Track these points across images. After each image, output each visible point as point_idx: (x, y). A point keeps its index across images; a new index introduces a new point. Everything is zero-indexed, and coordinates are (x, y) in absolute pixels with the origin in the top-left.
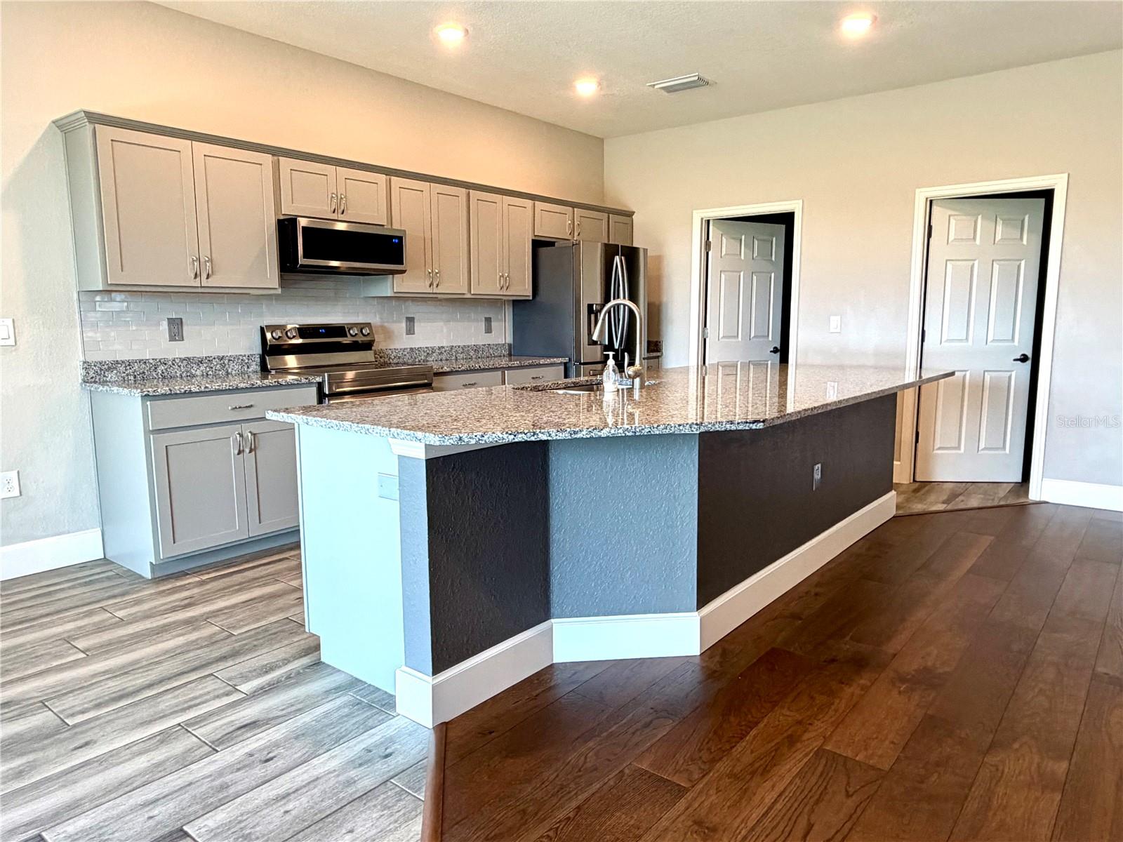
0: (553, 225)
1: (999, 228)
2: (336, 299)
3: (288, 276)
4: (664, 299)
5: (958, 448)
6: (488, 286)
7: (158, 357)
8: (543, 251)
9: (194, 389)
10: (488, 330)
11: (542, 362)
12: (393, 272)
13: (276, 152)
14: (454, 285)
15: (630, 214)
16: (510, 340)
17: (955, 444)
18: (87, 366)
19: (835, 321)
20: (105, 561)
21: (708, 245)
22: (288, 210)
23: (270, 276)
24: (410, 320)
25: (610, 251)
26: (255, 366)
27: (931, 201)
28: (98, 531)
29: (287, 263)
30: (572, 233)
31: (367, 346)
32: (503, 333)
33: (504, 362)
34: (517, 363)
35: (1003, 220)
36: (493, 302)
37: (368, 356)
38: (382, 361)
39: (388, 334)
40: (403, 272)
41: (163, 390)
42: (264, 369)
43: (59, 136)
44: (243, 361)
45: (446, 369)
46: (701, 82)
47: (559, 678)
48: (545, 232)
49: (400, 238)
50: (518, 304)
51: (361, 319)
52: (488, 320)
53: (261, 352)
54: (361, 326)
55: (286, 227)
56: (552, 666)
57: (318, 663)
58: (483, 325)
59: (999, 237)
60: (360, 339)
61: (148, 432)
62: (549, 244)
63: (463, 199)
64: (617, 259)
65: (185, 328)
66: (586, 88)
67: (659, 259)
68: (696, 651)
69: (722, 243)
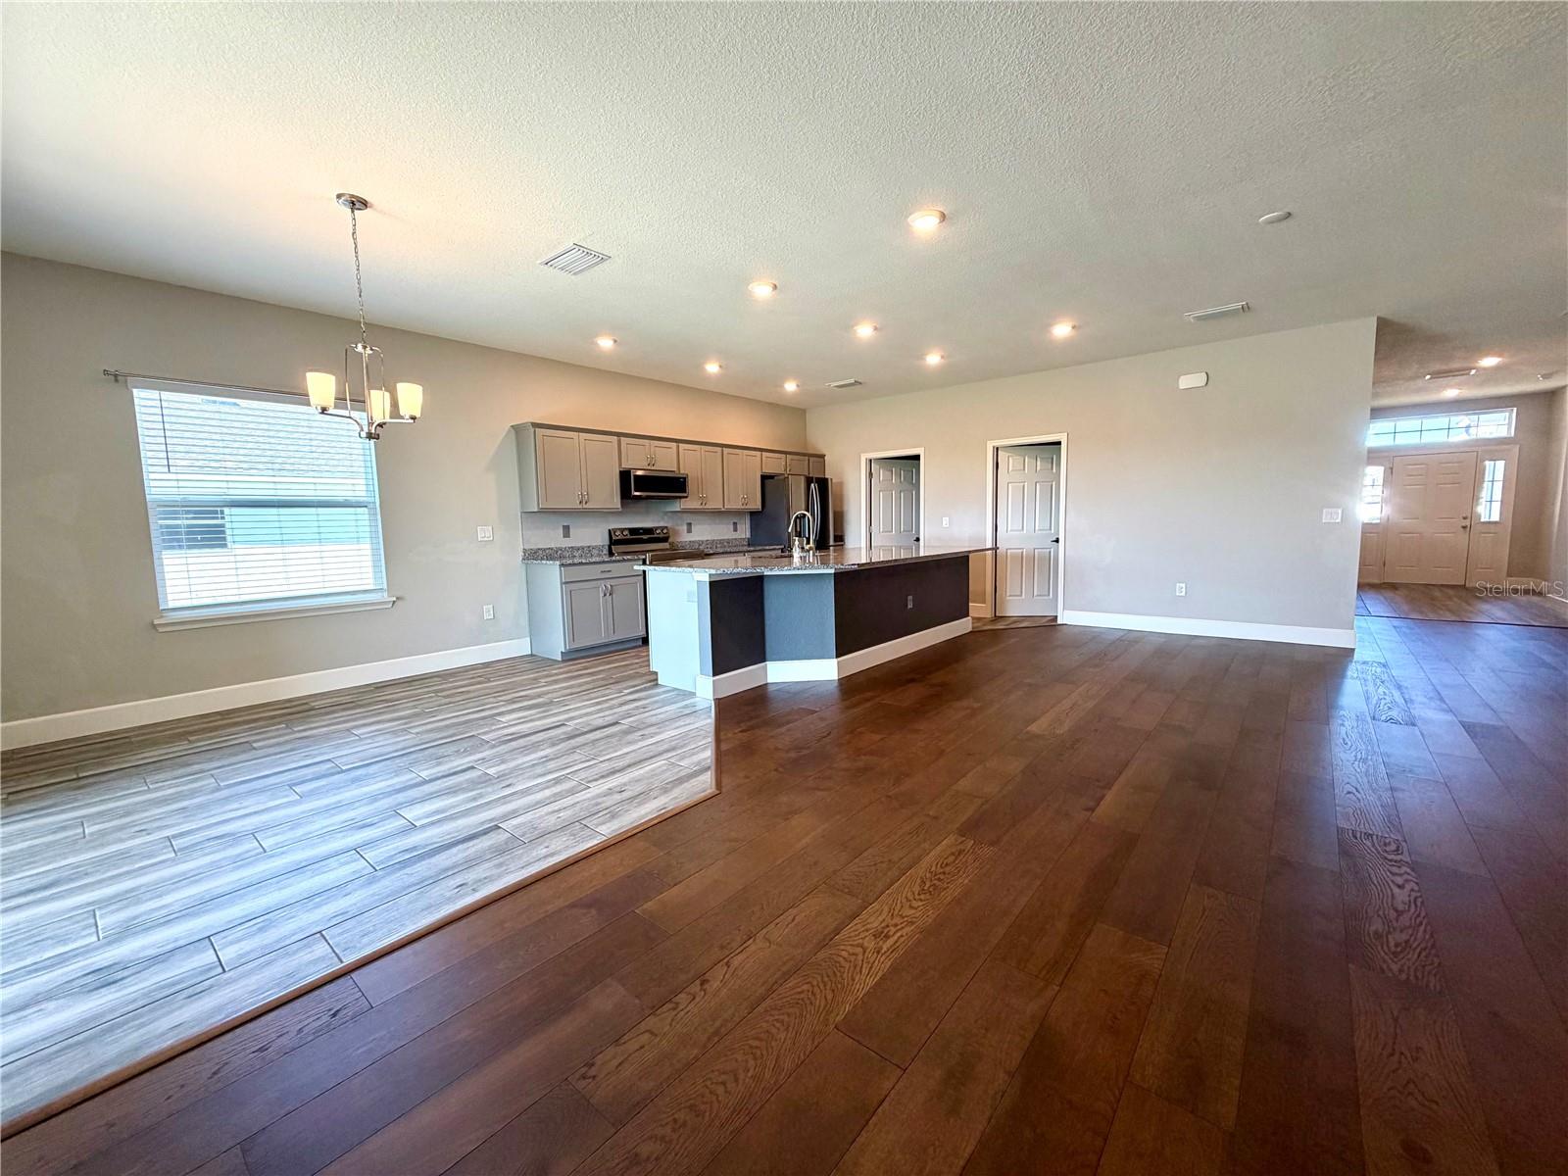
0: (774, 465)
1: (1039, 463)
2: (647, 513)
3: (625, 501)
4: (845, 508)
5: (1021, 595)
6: (735, 504)
7: (558, 546)
8: (767, 482)
9: (584, 561)
10: (735, 530)
11: (767, 548)
12: (680, 497)
13: (619, 435)
14: (715, 504)
15: (823, 456)
16: (748, 535)
17: (1019, 593)
18: (525, 551)
19: (946, 520)
20: (532, 655)
21: (871, 474)
22: (626, 466)
23: (616, 502)
24: (689, 525)
25: (809, 481)
26: (606, 551)
27: (997, 449)
28: (529, 639)
29: (625, 494)
30: (786, 470)
31: (665, 539)
32: (744, 531)
33: (745, 548)
34: (752, 549)
35: (1042, 459)
36: (738, 513)
37: (666, 545)
38: (673, 547)
39: (676, 533)
40: (686, 497)
41: (570, 562)
42: (611, 554)
43: (513, 431)
44: (599, 548)
45: (711, 552)
46: (857, 383)
47: (771, 689)
48: (768, 470)
49: (685, 478)
50: (753, 514)
51: (662, 524)
52: (735, 524)
53: (608, 543)
54: (663, 528)
55: (625, 475)
56: (766, 684)
57: (657, 684)
58: (732, 527)
59: (1038, 468)
60: (661, 536)
61: (562, 584)
62: (772, 477)
63: (720, 454)
64: (812, 485)
65: (571, 530)
66: (790, 387)
67: (841, 484)
68: (836, 678)
69: (880, 474)
